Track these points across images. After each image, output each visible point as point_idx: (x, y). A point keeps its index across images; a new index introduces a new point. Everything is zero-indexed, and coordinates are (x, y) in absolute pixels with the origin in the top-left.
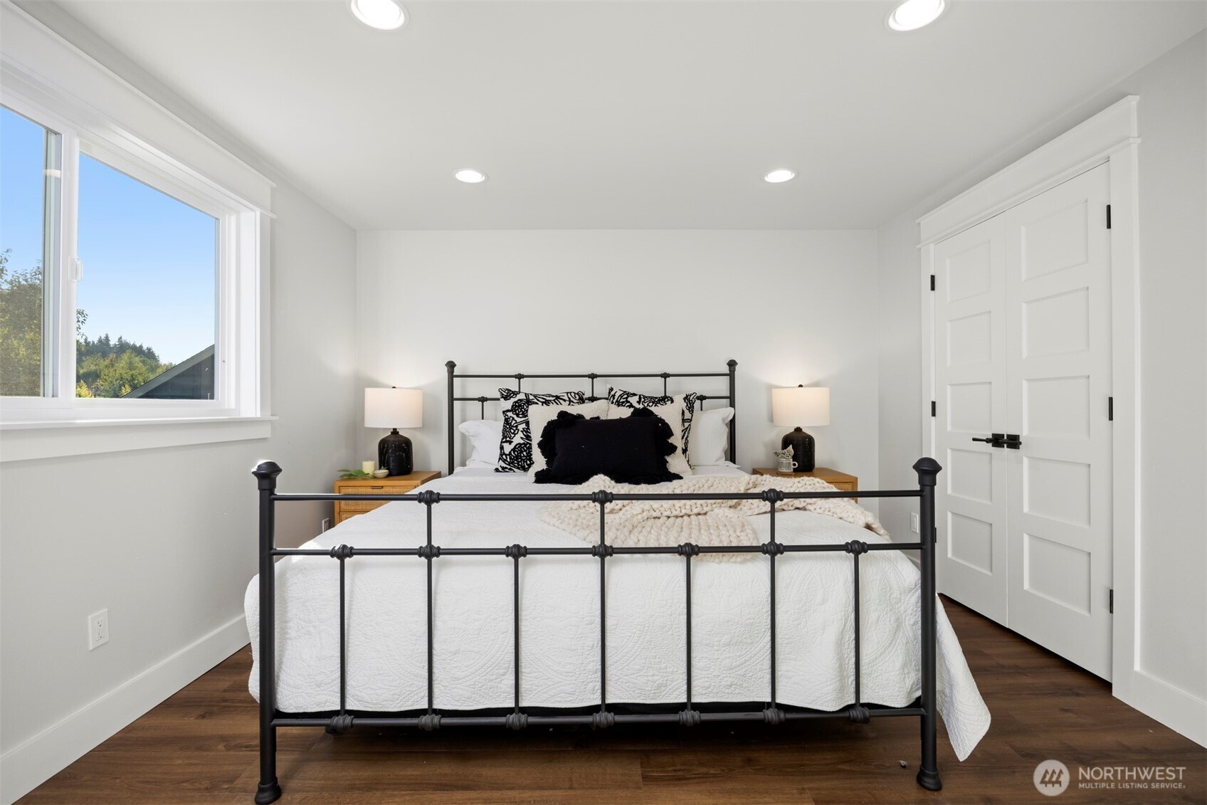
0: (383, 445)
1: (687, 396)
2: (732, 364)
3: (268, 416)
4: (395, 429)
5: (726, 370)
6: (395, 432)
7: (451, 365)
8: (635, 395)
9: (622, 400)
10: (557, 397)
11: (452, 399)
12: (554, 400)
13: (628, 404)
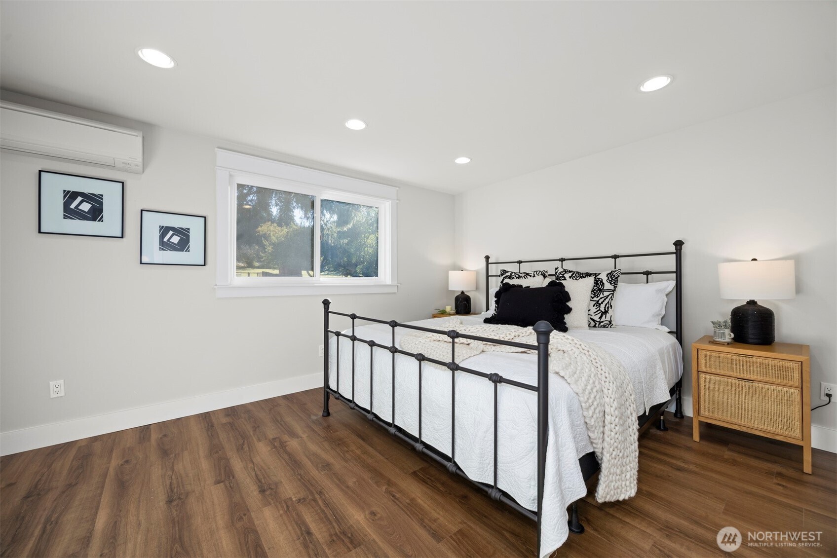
0: (457, 299)
1: (612, 272)
2: (679, 244)
3: (395, 283)
4: (463, 291)
5: (673, 249)
6: (463, 292)
7: (487, 258)
8: (570, 272)
9: (560, 276)
10: (527, 274)
11: (488, 276)
12: (524, 276)
13: (563, 278)
